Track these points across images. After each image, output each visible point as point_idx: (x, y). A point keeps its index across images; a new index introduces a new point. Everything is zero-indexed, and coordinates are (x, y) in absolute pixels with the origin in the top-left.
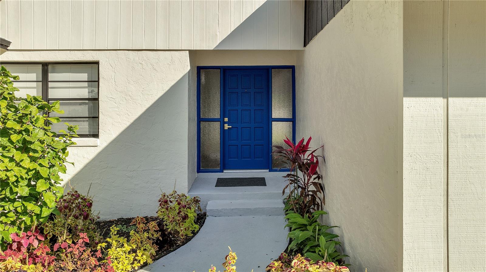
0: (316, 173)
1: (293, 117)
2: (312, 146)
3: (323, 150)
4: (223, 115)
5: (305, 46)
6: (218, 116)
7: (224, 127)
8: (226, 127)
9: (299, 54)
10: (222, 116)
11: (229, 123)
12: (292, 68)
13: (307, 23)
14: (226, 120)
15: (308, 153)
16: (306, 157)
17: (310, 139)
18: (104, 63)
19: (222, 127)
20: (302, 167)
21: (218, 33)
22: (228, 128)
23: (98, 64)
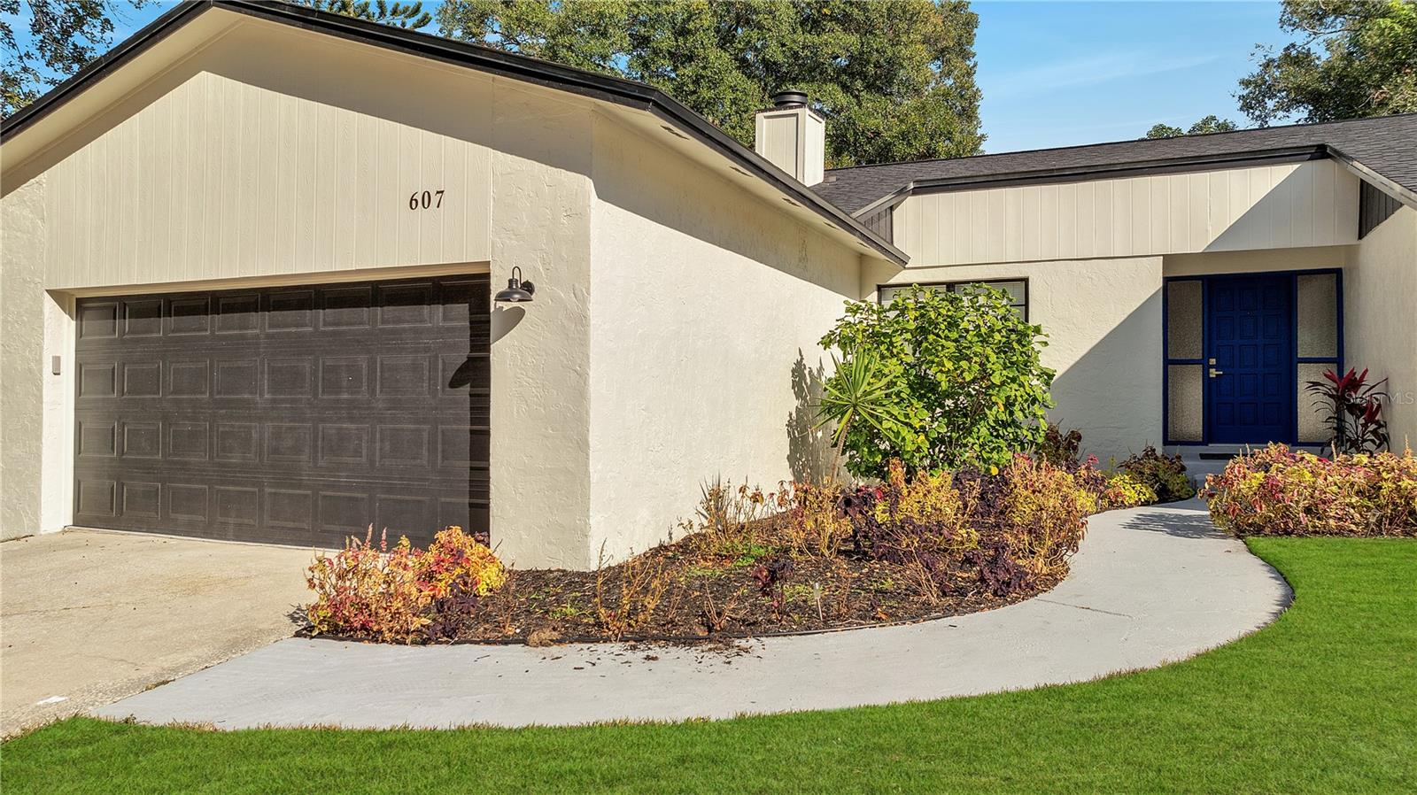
0: (1377, 423)
1: (1338, 355)
3: (1387, 384)
4: (1208, 352)
5: (1361, 237)
6: (1198, 356)
7: (1208, 373)
8: (1213, 373)
9: (1351, 251)
10: (1206, 355)
11: (1217, 367)
12: (1338, 273)
13: (1364, 203)
14: (1213, 361)
15: (1363, 389)
17: (1367, 370)
18: (1035, 279)
19: (1206, 373)
20: (1354, 410)
21: (1210, 228)
22: (1217, 375)
23: (1026, 280)
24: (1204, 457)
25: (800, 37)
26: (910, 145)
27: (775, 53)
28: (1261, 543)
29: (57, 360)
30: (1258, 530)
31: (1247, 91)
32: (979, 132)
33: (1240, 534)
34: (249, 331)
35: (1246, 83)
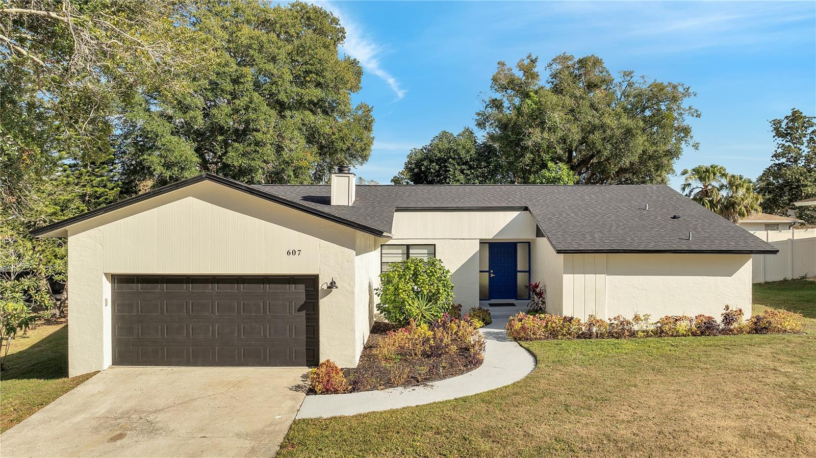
0: (542, 297)
1: (529, 270)
2: (540, 286)
3: (545, 287)
4: (490, 269)
5: (537, 236)
6: (487, 269)
8: (492, 275)
9: (534, 242)
11: (493, 273)
12: (529, 243)
14: (492, 271)
15: (538, 289)
16: (538, 290)
18: (438, 245)
19: (490, 276)
20: (537, 294)
21: (494, 231)
23: (435, 245)
24: (491, 305)
25: (295, 89)
26: (344, 143)
27: (282, 97)
28: (523, 343)
29: (106, 300)
30: (520, 339)
31: (479, 118)
32: (372, 136)
33: (515, 339)
34: (207, 291)
35: (478, 114)
